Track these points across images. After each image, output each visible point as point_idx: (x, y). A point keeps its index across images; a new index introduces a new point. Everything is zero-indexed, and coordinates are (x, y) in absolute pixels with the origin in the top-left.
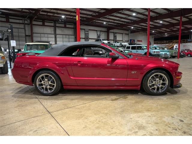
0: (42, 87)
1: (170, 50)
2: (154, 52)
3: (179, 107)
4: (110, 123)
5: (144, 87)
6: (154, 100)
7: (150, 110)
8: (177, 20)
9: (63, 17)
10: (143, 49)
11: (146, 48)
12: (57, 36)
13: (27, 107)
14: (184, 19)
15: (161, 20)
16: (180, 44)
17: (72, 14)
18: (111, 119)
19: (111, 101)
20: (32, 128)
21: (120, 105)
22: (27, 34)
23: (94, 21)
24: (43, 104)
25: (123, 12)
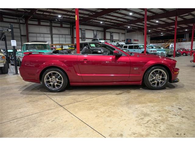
0: (49, 84)
1: (166, 49)
2: (151, 51)
3: (177, 99)
4: (118, 113)
5: (145, 82)
6: (155, 94)
7: (153, 101)
8: (172, 20)
9: (60, 16)
10: (140, 48)
11: (143, 47)
12: (54, 36)
13: (39, 102)
14: (179, 19)
15: (157, 20)
16: (176, 44)
17: (69, 13)
18: (119, 109)
19: (116, 95)
20: (49, 119)
21: (125, 98)
22: (22, 34)
23: (91, 20)
24: (53, 99)
25: (119, 12)
